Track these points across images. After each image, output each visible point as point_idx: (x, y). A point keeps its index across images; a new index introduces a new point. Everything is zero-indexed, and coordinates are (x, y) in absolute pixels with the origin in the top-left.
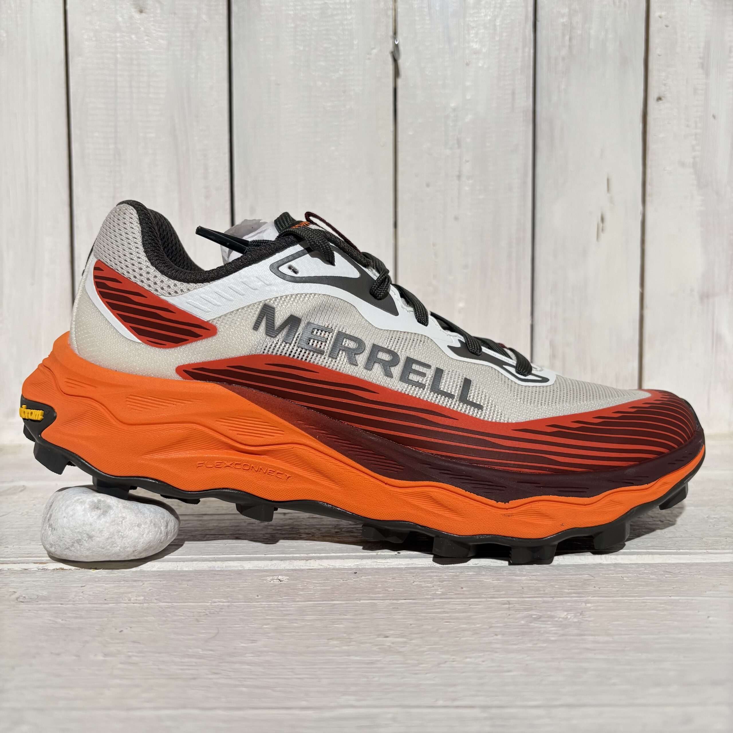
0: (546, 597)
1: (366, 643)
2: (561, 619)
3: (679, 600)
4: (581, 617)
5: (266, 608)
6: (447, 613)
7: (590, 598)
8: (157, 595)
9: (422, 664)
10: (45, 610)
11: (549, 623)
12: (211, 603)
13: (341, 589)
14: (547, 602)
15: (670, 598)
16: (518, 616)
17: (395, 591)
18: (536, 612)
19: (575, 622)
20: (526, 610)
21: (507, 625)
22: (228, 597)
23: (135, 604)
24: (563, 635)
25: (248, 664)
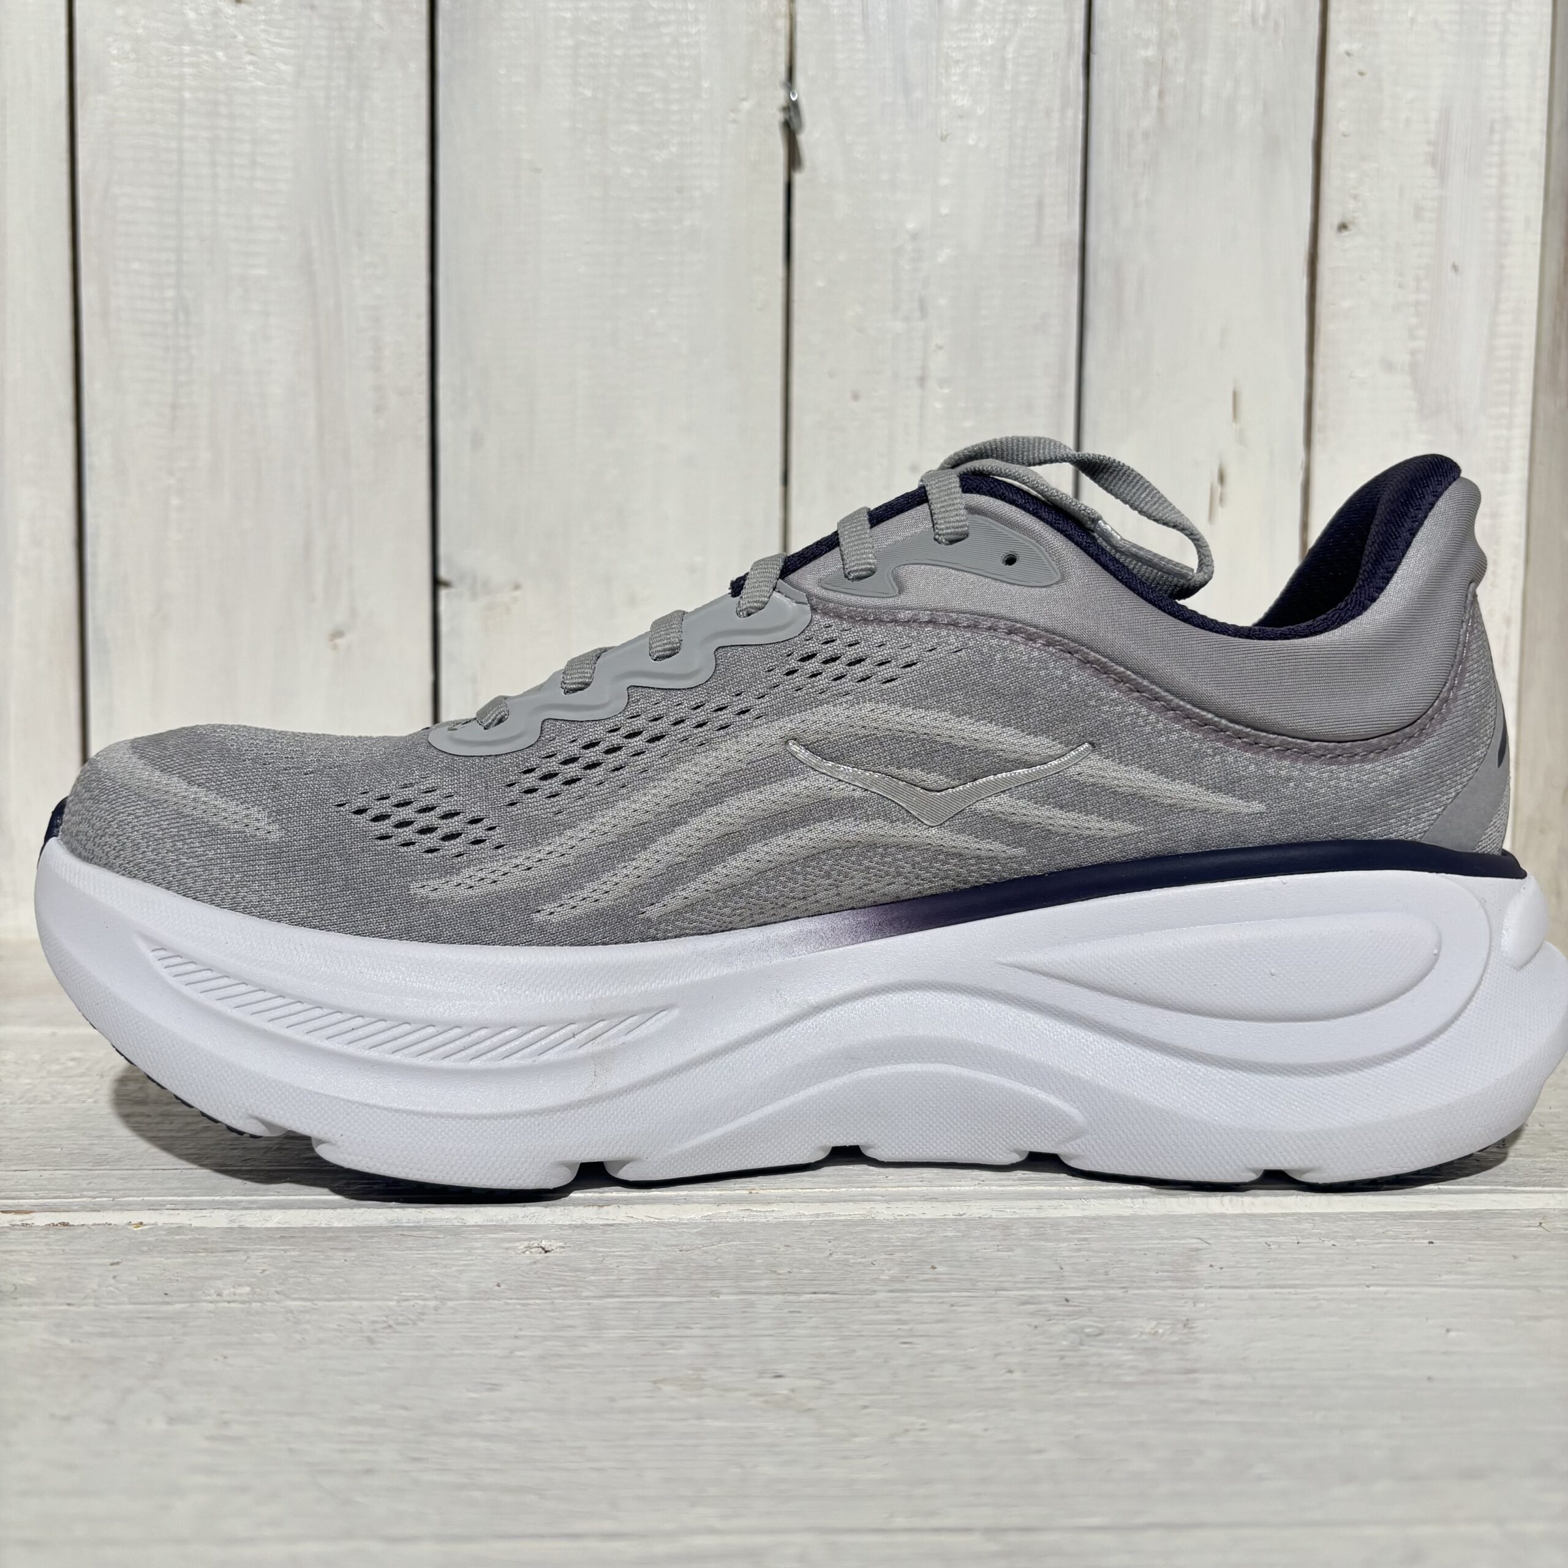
0: (1113, 1288)
1: (737, 1389)
2: (1144, 1337)
3: (1386, 1293)
4: (1186, 1331)
5: (518, 1313)
6: (904, 1322)
7: (1202, 1290)
8: (280, 1284)
9: (856, 1436)
10: (34, 1317)
11: (1120, 1344)
12: (398, 1301)
13: (677, 1270)
14: (1112, 1299)
15: (1367, 1289)
16: (1056, 1329)
17: (792, 1275)
18: (1090, 1321)
19: (1174, 1343)
20: (1070, 1315)
21: (1031, 1350)
22: (433, 1287)
23: (232, 1305)
24: (1150, 1371)
25: (487, 1437)
